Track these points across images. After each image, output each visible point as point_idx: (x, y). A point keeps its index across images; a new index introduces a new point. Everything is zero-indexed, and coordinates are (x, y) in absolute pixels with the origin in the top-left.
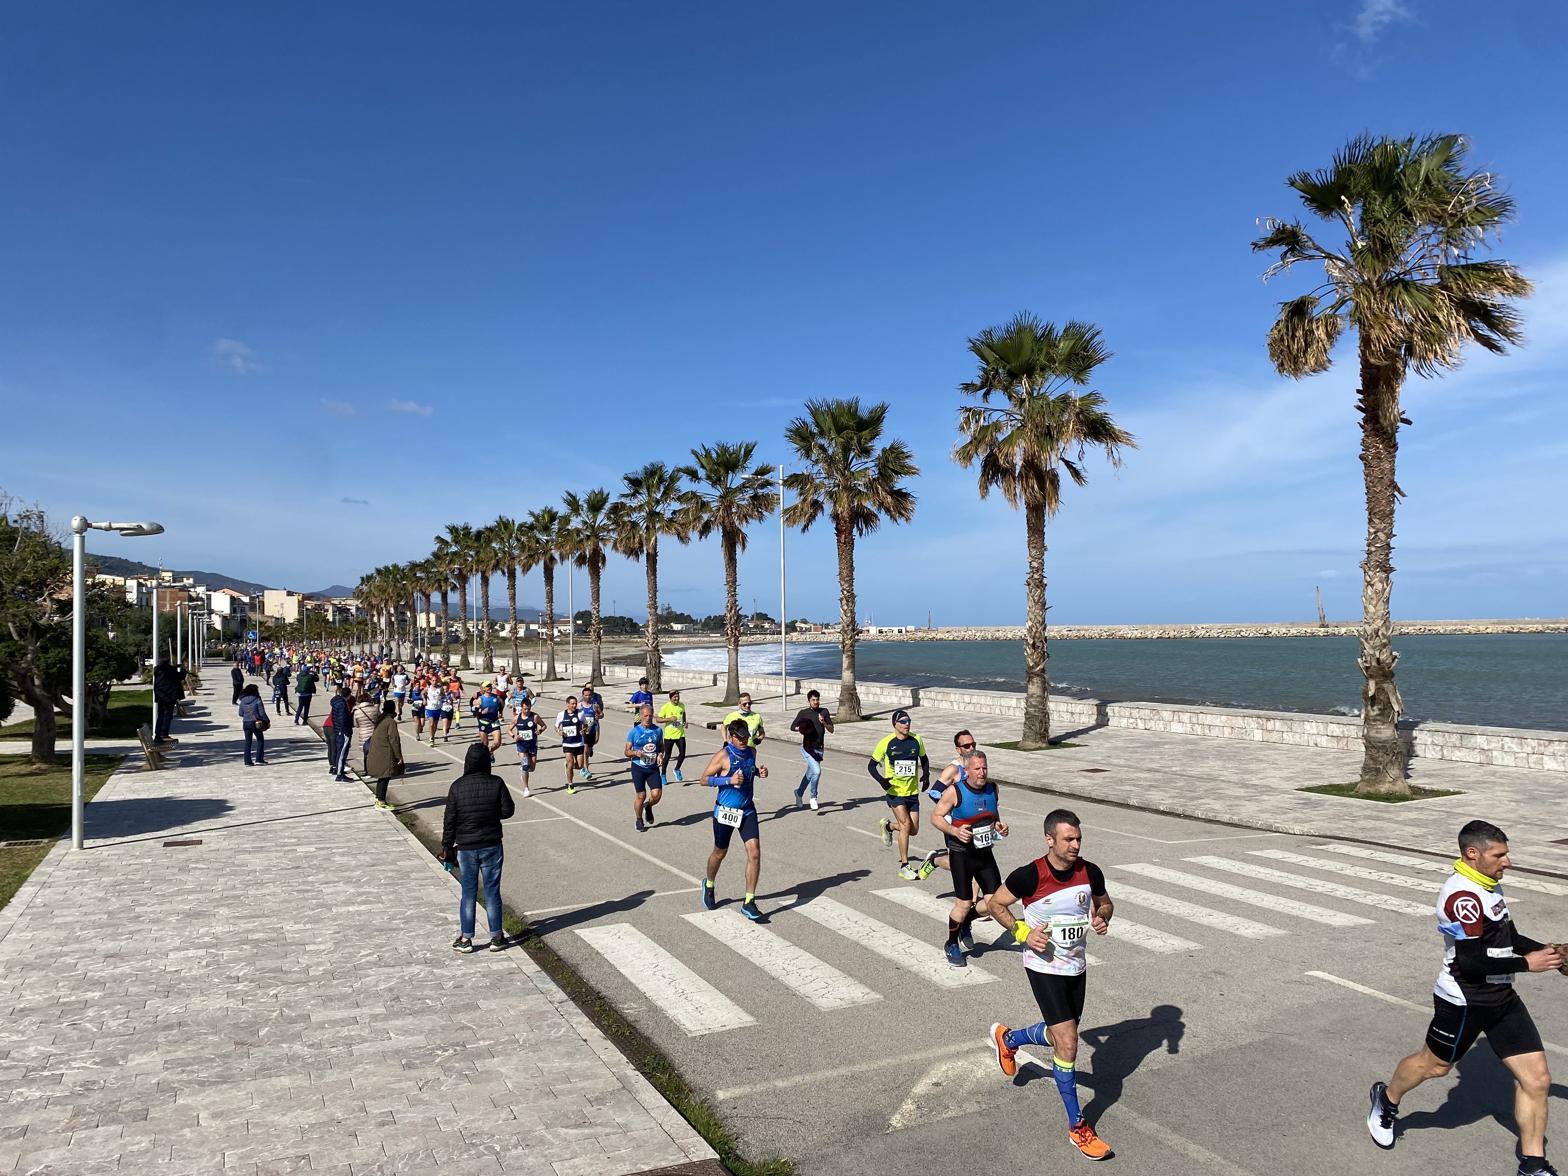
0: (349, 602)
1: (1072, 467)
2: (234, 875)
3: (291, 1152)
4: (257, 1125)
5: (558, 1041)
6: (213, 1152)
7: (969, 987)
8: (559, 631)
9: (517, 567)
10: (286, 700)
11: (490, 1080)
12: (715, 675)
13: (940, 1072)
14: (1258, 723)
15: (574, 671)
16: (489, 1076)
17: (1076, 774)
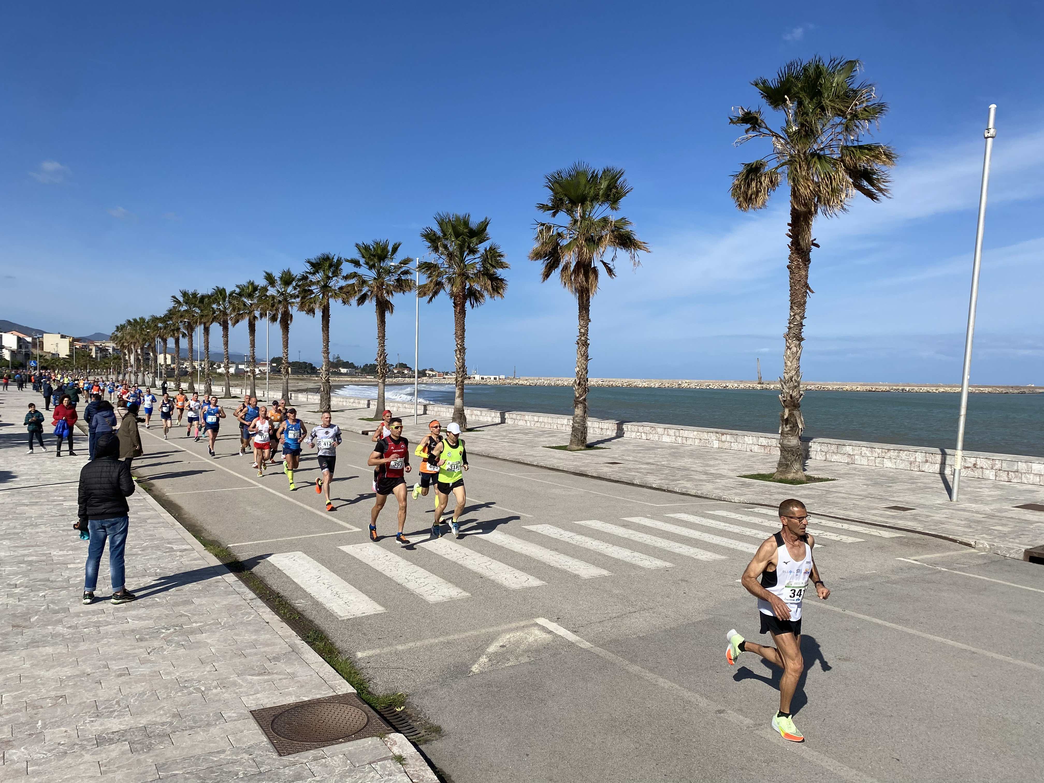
0: (107, 344)
1: (607, 266)
2: (15, 519)
3: (53, 694)
4: (26, 677)
5: (249, 623)
7: (526, 588)
8: (260, 370)
9: (229, 322)
11: (199, 648)
12: (369, 401)
13: (504, 639)
14: (716, 436)
15: (269, 396)
16: (199, 645)
17: (602, 465)
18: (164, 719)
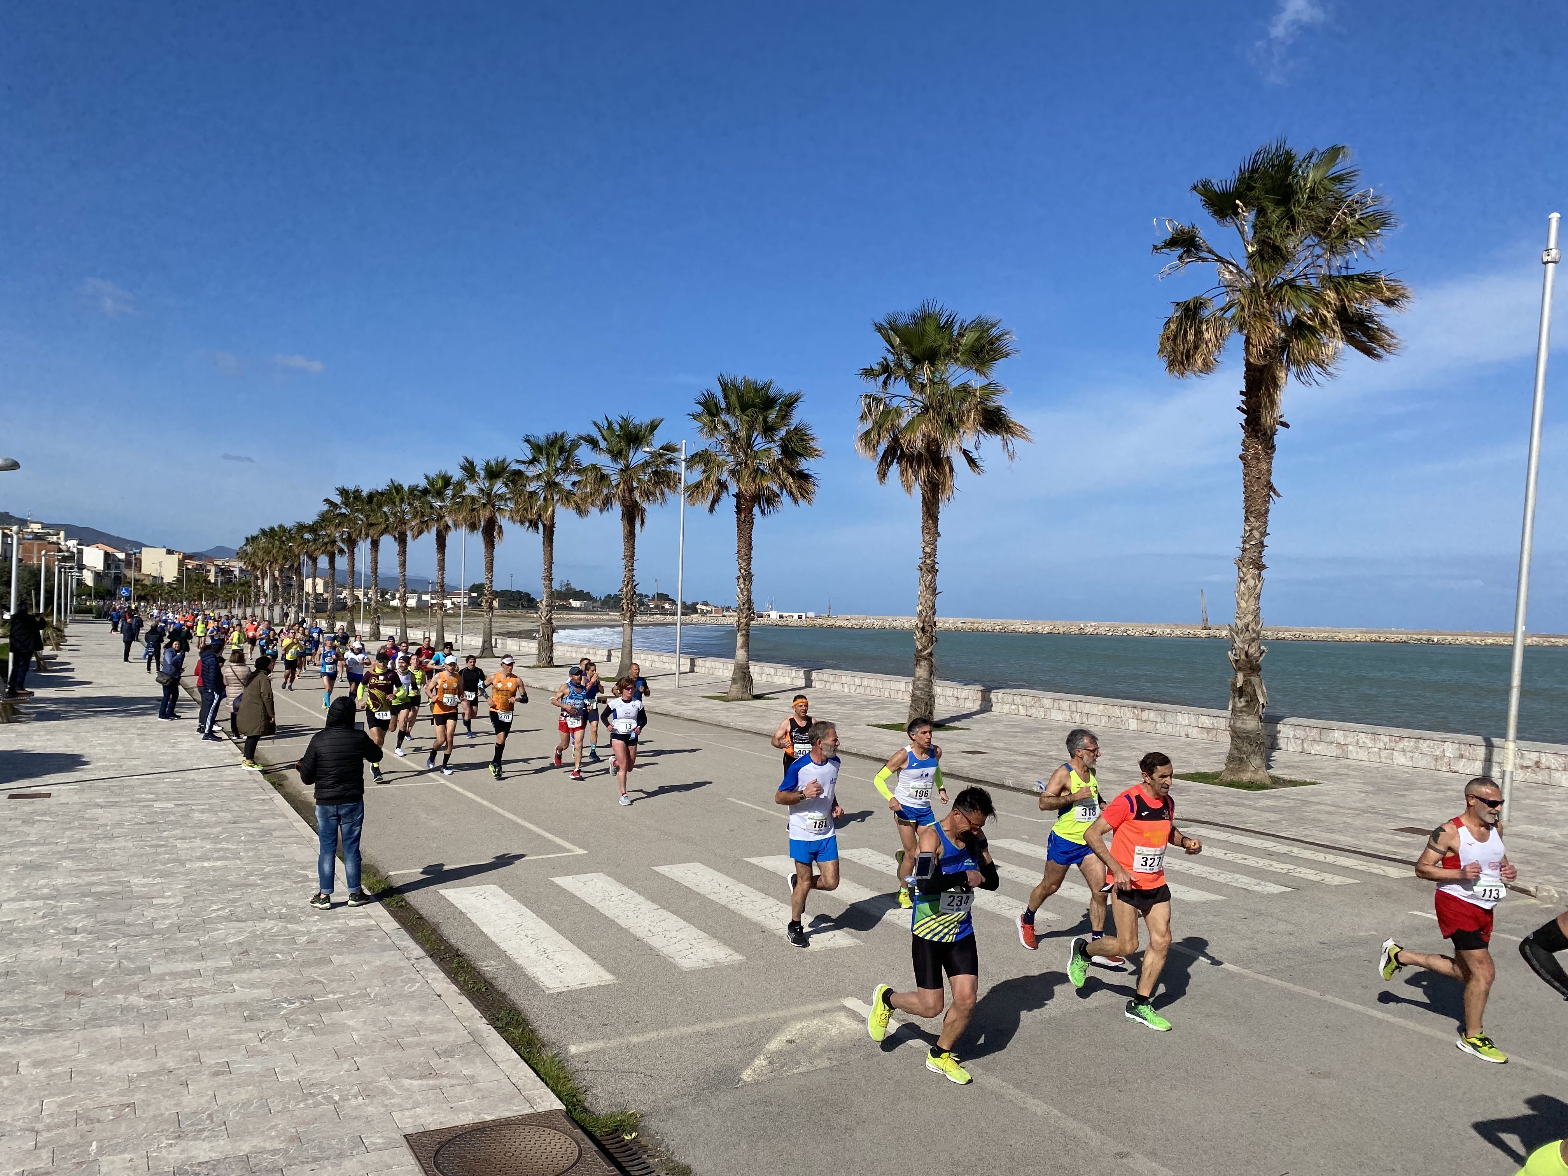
0: (233, 563)
1: (968, 456)
2: (82, 828)
3: (115, 1100)
4: (80, 1073)
5: (411, 996)
6: (31, 1099)
7: (831, 950)
8: (453, 603)
9: (409, 533)
10: (158, 658)
11: (335, 1033)
12: (609, 651)
13: (794, 1030)
14: (1134, 713)
15: (464, 642)
16: (336, 1028)
17: (956, 755)
18: (277, 1145)
